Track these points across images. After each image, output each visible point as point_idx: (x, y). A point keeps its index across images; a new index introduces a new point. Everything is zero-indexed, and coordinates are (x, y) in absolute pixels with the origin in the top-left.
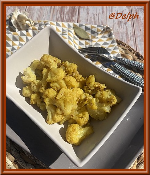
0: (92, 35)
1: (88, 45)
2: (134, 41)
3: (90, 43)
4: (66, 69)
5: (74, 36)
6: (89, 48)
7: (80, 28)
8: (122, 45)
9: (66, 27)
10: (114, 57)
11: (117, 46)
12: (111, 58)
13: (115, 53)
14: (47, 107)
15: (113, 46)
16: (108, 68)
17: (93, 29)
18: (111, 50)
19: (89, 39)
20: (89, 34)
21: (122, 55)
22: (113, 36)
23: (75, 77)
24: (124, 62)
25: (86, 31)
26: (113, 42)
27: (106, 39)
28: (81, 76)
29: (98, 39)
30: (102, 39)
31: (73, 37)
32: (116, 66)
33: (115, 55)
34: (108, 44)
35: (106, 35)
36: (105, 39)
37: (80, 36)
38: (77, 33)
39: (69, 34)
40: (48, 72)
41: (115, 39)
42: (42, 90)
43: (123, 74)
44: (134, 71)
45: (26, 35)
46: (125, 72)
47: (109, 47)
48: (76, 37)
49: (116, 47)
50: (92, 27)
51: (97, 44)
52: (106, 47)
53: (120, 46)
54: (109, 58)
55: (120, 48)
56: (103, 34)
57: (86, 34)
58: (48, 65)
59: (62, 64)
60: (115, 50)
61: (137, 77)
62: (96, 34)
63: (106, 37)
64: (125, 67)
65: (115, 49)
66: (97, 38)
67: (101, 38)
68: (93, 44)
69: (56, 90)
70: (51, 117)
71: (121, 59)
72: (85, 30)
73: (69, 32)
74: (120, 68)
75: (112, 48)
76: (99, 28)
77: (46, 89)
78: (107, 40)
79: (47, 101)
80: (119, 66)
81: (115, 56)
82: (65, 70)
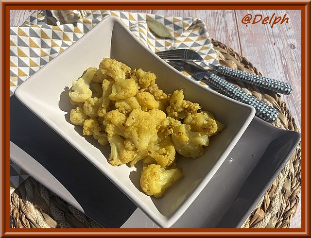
0: (176, 32)
1: (170, 47)
2: (237, 42)
3: (173, 44)
4: (140, 80)
5: (148, 33)
6: (171, 50)
7: (156, 21)
8: (221, 47)
9: (135, 20)
10: (209, 64)
11: (213, 49)
12: (205, 66)
13: (210, 58)
14: (110, 139)
15: (208, 48)
16: (201, 80)
17: (177, 23)
18: (205, 54)
19: (171, 37)
20: (171, 31)
21: (221, 62)
22: (207, 34)
23: (153, 94)
24: (225, 71)
25: (166, 26)
26: (207, 42)
27: (196, 38)
28: (161, 92)
29: (184, 39)
30: (190, 38)
31: (146, 34)
32: (212, 78)
33: (211, 61)
34: (199, 45)
35: (196, 32)
36: (194, 39)
37: (156, 33)
38: (152, 28)
39: (140, 30)
40: (111, 86)
41: (210, 39)
42: (102, 112)
43: (223, 89)
44: (239, 85)
45: (73, 31)
46: (226, 87)
47: (201, 49)
48: (151, 34)
49: (211, 49)
50: (175, 20)
51: (182, 45)
52: (197, 49)
53: (218, 49)
54: (201, 66)
55: (218, 52)
56: (191, 31)
57: (167, 30)
58: (111, 75)
59: (132, 74)
60: (211, 55)
61: (244, 93)
62: (180, 30)
63: (197, 35)
64: (227, 80)
65: (210, 53)
66: (183, 36)
67: (189, 36)
68: (177, 46)
69: (124, 112)
70: (116, 154)
71: (219, 68)
72: (164, 24)
73: (141, 28)
74: (219, 81)
75: (206, 52)
76: (186, 22)
77: (108, 111)
78: (198, 40)
79: (110, 130)
80: (217, 78)
81: (211, 63)
82: (137, 82)
